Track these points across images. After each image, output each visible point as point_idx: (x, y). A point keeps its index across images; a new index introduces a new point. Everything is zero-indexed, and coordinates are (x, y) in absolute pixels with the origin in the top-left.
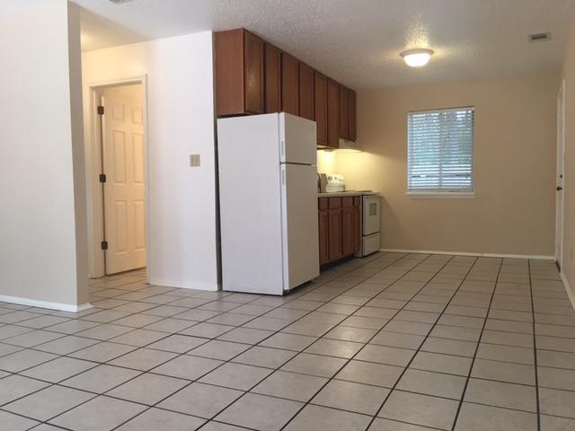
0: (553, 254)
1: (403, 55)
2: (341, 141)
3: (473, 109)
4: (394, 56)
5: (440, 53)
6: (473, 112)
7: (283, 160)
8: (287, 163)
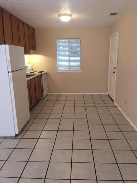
0: (107, 92)
1: (59, 16)
2: (31, 51)
3: (81, 39)
4: (56, 16)
5: (75, 16)
6: (80, 40)
7: (10, 70)
8: (12, 72)
